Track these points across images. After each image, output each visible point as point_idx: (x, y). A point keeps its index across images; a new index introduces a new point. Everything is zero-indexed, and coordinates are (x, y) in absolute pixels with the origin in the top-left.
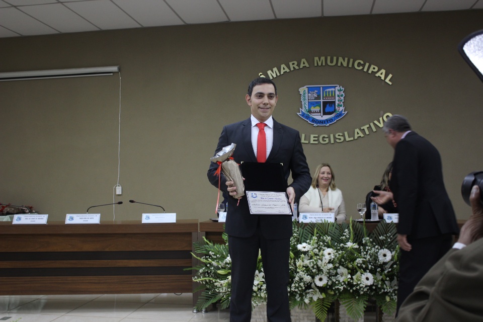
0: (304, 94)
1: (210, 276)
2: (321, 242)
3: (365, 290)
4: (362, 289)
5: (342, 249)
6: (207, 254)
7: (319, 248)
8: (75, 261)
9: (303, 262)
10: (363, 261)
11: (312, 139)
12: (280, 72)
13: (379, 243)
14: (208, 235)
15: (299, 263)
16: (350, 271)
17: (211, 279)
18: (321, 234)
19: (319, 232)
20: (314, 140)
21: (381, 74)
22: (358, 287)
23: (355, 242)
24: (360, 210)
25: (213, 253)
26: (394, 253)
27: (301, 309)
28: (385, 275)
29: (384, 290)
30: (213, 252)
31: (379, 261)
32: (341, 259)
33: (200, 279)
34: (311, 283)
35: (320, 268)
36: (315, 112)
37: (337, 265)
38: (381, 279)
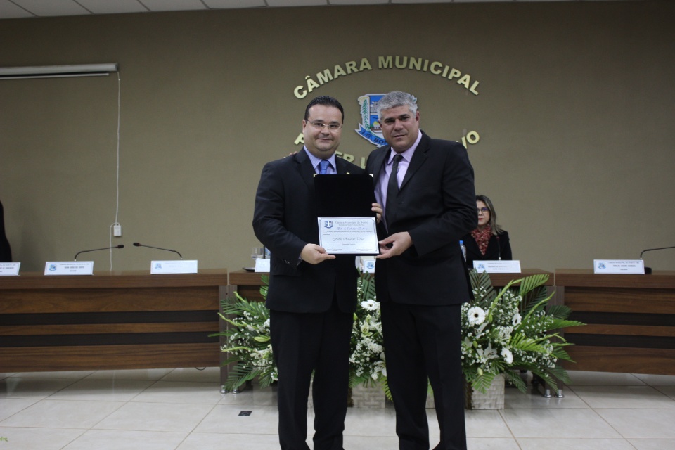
0: (365, 105)
1: (245, 344)
6: (240, 314)
8: (58, 326)
9: (369, 324)
12: (333, 75)
14: (241, 289)
15: (364, 326)
17: (246, 348)
21: (465, 80)
25: (249, 314)
26: (488, 311)
27: (367, 387)
28: (477, 341)
29: (476, 360)
30: (248, 312)
31: (469, 324)
33: (231, 349)
34: (380, 353)
38: (471, 346)
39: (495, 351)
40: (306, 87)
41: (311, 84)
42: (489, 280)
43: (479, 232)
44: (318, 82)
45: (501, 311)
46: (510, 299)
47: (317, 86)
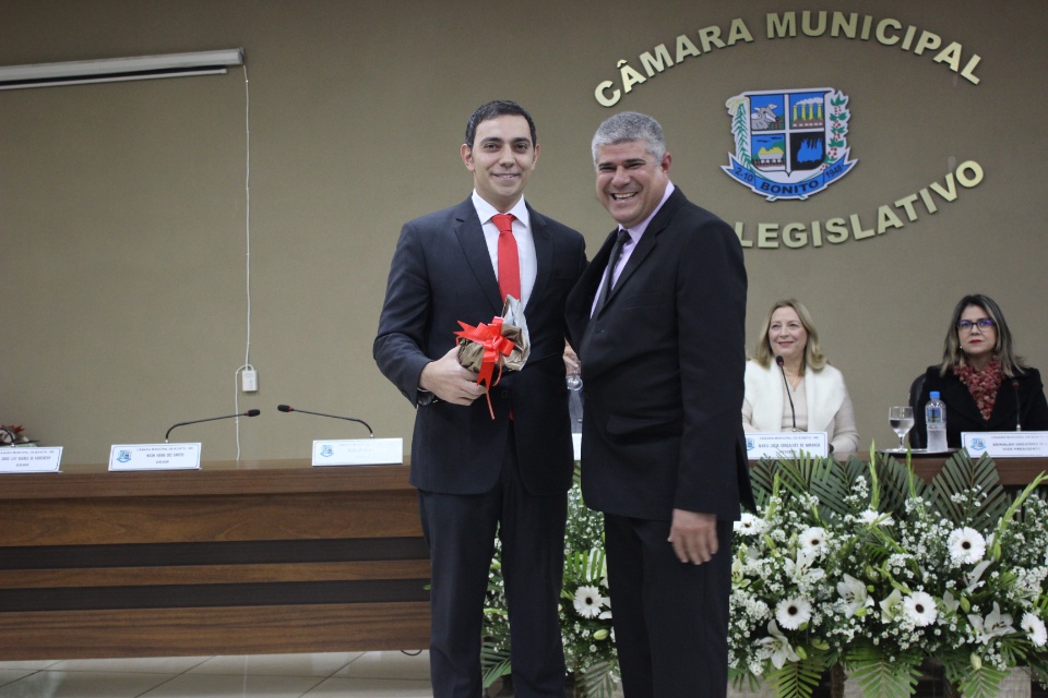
0: (741, 114)
1: (497, 604)
2: (791, 509)
3: (915, 638)
4: (905, 636)
5: (850, 528)
7: (786, 527)
8: (136, 570)
9: (745, 564)
10: (907, 560)
11: (763, 235)
12: (673, 57)
13: (949, 512)
16: (871, 588)
17: (499, 611)
18: (791, 489)
19: (786, 485)
20: (768, 239)
21: (951, 55)
22: (895, 632)
23: (885, 510)
24: (895, 424)
26: (991, 538)
27: (740, 690)
28: (968, 598)
29: (967, 637)
31: (950, 562)
32: (847, 555)
34: (767, 622)
35: (790, 579)
36: (771, 164)
37: (837, 572)
38: (956, 608)
39: (1008, 620)
40: (618, 84)
41: (630, 77)
42: (995, 472)
43: (975, 372)
44: (642, 71)
45: (1019, 536)
46: (1038, 511)
47: (641, 79)
